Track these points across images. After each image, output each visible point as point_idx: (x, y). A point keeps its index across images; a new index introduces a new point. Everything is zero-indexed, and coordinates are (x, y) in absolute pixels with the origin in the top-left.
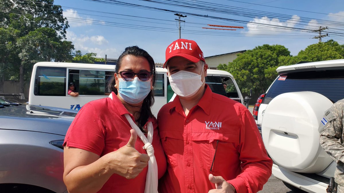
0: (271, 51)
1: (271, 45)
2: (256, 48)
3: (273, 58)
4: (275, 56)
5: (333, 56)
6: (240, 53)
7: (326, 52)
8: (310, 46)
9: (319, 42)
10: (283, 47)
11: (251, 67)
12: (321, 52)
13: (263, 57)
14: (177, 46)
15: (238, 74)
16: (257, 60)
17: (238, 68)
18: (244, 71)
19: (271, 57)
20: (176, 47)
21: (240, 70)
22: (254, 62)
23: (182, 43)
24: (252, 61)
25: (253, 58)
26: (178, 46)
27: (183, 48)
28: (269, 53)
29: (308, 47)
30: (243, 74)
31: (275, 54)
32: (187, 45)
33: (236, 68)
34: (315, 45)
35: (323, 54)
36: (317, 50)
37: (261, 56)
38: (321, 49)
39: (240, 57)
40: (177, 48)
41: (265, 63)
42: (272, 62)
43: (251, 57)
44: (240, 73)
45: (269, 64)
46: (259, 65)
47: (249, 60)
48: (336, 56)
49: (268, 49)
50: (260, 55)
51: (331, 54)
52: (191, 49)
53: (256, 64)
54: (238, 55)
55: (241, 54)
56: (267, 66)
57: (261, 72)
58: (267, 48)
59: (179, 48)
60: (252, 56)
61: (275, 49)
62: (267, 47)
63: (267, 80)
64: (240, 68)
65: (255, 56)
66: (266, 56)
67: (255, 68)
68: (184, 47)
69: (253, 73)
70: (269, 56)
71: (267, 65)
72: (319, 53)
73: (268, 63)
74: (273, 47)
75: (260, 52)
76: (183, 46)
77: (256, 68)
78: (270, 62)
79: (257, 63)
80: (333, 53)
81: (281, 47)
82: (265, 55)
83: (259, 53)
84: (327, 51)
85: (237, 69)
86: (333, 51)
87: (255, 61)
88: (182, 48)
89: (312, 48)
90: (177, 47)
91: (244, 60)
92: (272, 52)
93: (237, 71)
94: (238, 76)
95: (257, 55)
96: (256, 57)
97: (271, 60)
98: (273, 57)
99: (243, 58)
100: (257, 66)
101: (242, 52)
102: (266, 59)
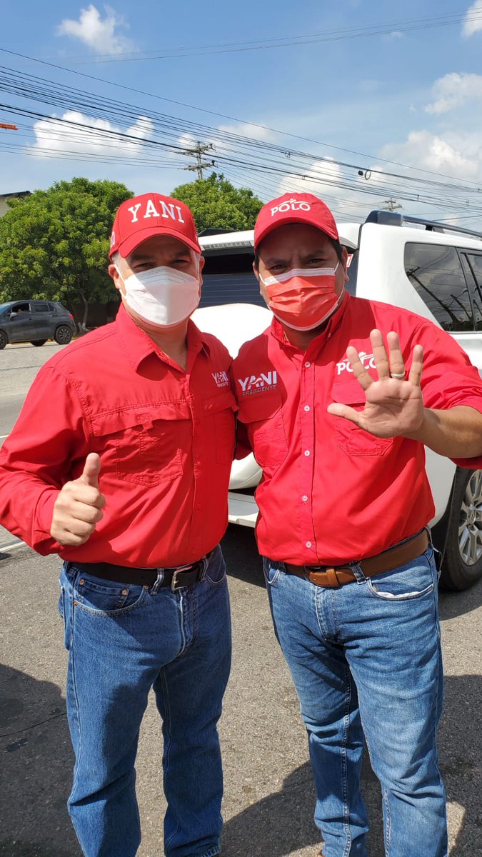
0: (94, 196)
1: (92, 180)
2: (57, 186)
3: (101, 216)
4: (105, 210)
5: (228, 214)
6: (16, 197)
7: (213, 203)
8: (181, 187)
9: (198, 179)
10: (122, 187)
11: (49, 239)
12: (203, 203)
13: (78, 211)
14: (151, 209)
15: (16, 257)
16: (62, 220)
17: (16, 242)
18: (30, 251)
19: (96, 211)
20: (148, 211)
21: (21, 246)
22: (54, 225)
23: (162, 203)
24: (49, 222)
25: (51, 215)
26: (154, 210)
27: (167, 217)
28: (89, 201)
29: (176, 189)
30: (29, 258)
31: (103, 204)
32: (172, 209)
33: (9, 241)
34: (190, 187)
35: (208, 209)
36: (195, 198)
37: (72, 210)
38: (203, 197)
39: (18, 210)
40: (153, 213)
41: (83, 227)
42: (100, 225)
43: (45, 211)
44: (21, 254)
45: (93, 232)
46: (69, 233)
47: (42, 219)
48: (233, 214)
49: (87, 190)
50: (70, 205)
51: (222, 209)
52: (183, 221)
53: (60, 230)
54: (11, 205)
55: (17, 200)
56: (87, 235)
57: (75, 252)
58: (83, 188)
59: (156, 215)
60: (49, 208)
61: (103, 193)
62: (83, 186)
63: (91, 271)
64: (20, 242)
65: (57, 209)
66: (85, 209)
67: (58, 241)
68: (167, 213)
69: (55, 253)
70: (91, 209)
71: (89, 233)
72: (199, 206)
73: (91, 227)
74: (99, 186)
75: (69, 199)
76: (166, 211)
77: (63, 241)
78: (94, 225)
79: (63, 227)
80: (227, 208)
81: (118, 188)
82: (80, 207)
83: (66, 202)
84: (216, 201)
85: (12, 244)
86: (226, 202)
87: (56, 221)
88: (165, 216)
89: (184, 193)
90: (151, 211)
91: (28, 220)
92: (95, 199)
93: (13, 250)
94: (17, 264)
95: (60, 205)
96: (58, 213)
97: (96, 220)
98: (99, 212)
99: (26, 213)
100: (65, 237)
101: (20, 195)
102: (84, 216)
